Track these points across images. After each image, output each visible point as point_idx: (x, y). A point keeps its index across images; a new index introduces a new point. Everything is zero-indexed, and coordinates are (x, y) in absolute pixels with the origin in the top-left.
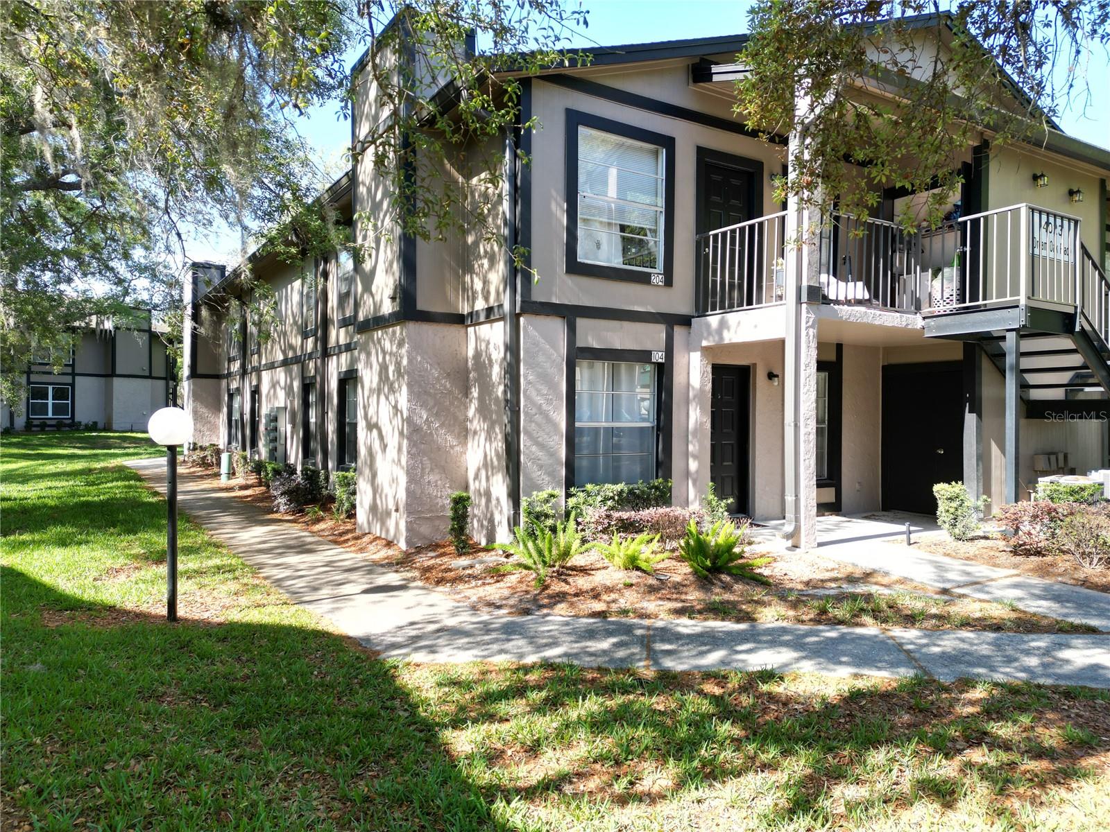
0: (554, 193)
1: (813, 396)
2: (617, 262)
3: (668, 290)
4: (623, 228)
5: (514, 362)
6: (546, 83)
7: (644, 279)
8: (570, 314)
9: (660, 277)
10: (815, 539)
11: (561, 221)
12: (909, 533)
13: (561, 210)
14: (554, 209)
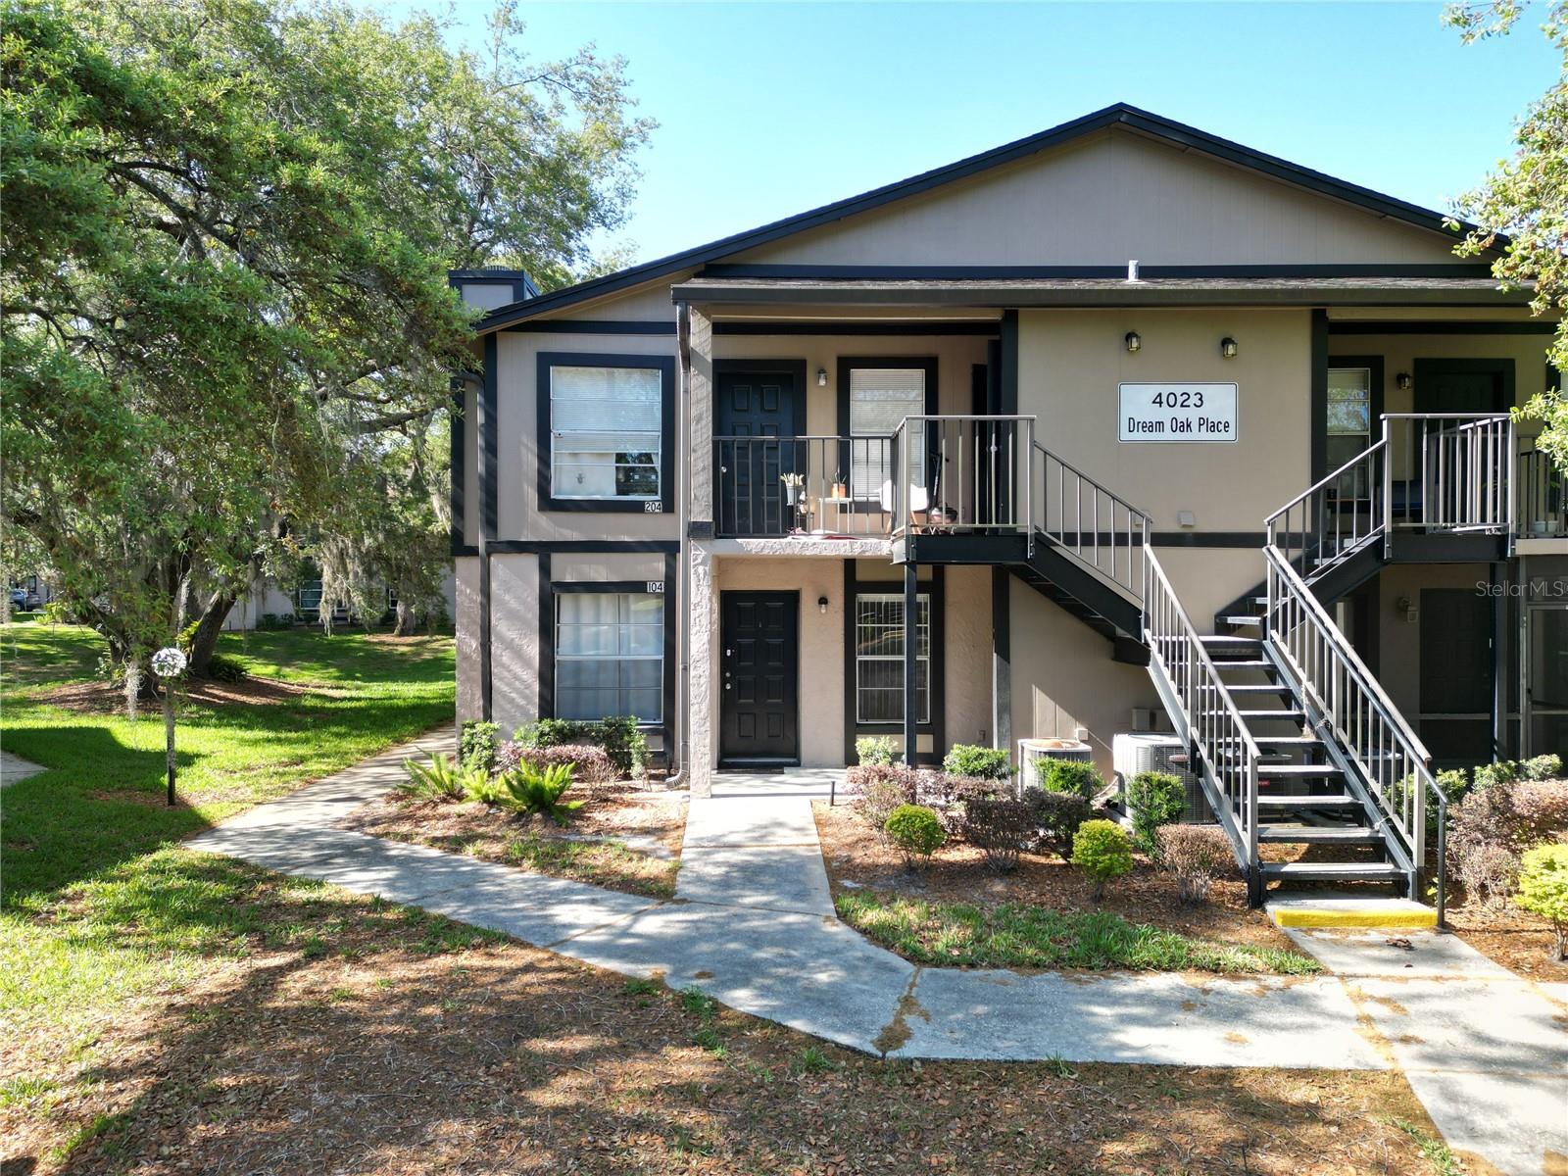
0: (525, 439)
1: (705, 638)
2: (609, 493)
3: (668, 517)
4: (621, 458)
5: (485, 601)
6: (515, 334)
7: (638, 508)
8: (544, 550)
9: (657, 504)
10: (709, 789)
11: (532, 462)
12: (833, 794)
13: (531, 451)
14: (524, 451)
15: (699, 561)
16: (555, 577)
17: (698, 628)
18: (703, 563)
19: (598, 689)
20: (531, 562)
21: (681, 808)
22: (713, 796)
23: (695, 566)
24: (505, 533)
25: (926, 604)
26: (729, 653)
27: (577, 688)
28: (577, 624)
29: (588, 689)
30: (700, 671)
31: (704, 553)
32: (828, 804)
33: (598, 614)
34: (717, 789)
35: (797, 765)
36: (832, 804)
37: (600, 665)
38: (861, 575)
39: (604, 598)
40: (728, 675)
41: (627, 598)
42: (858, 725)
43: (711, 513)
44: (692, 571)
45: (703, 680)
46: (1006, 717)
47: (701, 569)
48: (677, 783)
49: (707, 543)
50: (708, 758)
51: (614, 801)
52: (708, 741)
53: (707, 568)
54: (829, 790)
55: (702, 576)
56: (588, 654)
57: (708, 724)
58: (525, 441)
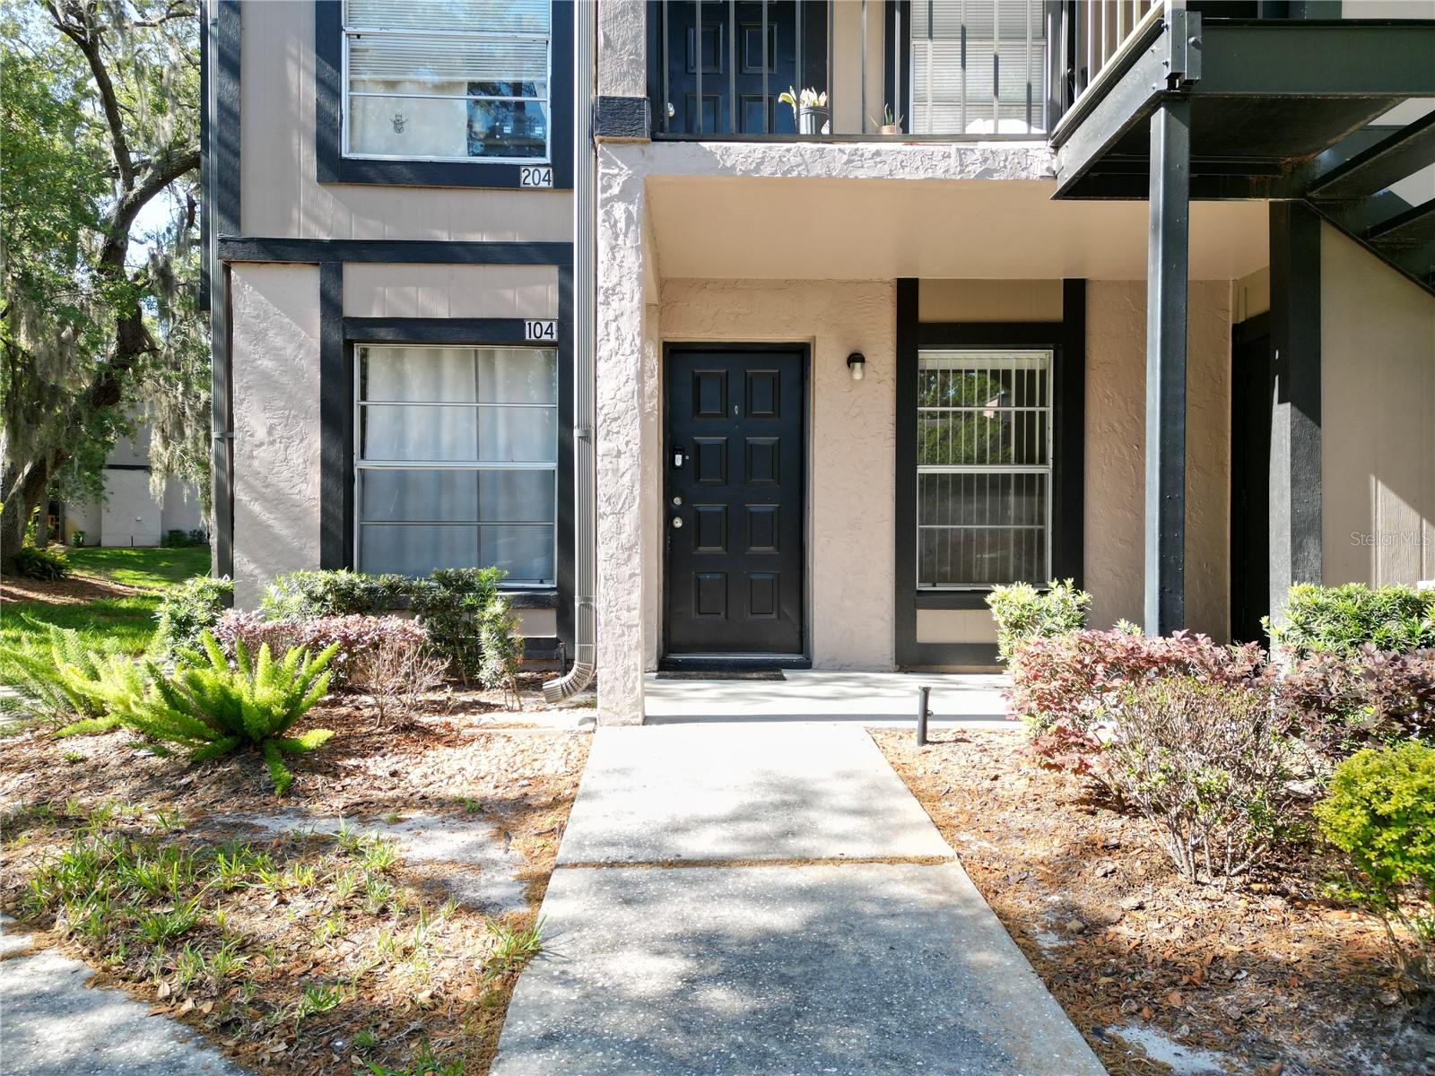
2: (457, 151)
4: (478, 86)
8: (330, 257)
9: (543, 171)
10: (640, 704)
11: (304, 87)
12: (926, 715)
13: (305, 68)
14: (291, 69)
15: (616, 190)
16: (353, 309)
17: (613, 344)
18: (624, 195)
19: (437, 523)
20: (305, 282)
21: (573, 746)
22: (647, 720)
23: (607, 201)
24: (258, 225)
25: (1043, 373)
26: (678, 460)
27: (401, 522)
28: (399, 404)
29: (423, 523)
30: (618, 442)
31: (626, 171)
32: (915, 737)
33: (438, 387)
34: (655, 707)
35: (806, 665)
36: (924, 741)
37: (444, 480)
38: (929, 311)
39: (449, 353)
40: (677, 501)
41: (490, 356)
42: (920, 592)
43: (642, 82)
44: (601, 212)
45: (625, 462)
46: (1312, 546)
47: (619, 210)
48: (567, 691)
49: (634, 150)
50: (637, 635)
51: (426, 732)
52: (636, 597)
53: (634, 209)
54: (915, 708)
55: (622, 225)
56: (417, 459)
57: (636, 559)
58: (294, 51)
